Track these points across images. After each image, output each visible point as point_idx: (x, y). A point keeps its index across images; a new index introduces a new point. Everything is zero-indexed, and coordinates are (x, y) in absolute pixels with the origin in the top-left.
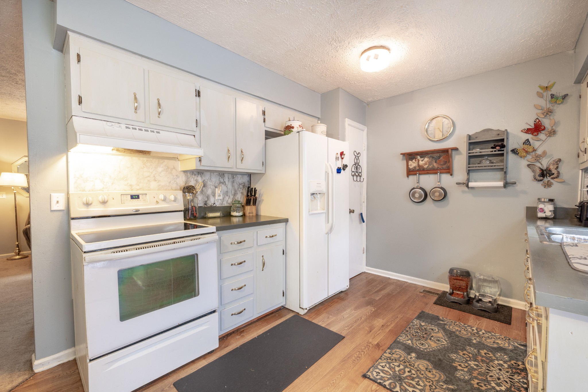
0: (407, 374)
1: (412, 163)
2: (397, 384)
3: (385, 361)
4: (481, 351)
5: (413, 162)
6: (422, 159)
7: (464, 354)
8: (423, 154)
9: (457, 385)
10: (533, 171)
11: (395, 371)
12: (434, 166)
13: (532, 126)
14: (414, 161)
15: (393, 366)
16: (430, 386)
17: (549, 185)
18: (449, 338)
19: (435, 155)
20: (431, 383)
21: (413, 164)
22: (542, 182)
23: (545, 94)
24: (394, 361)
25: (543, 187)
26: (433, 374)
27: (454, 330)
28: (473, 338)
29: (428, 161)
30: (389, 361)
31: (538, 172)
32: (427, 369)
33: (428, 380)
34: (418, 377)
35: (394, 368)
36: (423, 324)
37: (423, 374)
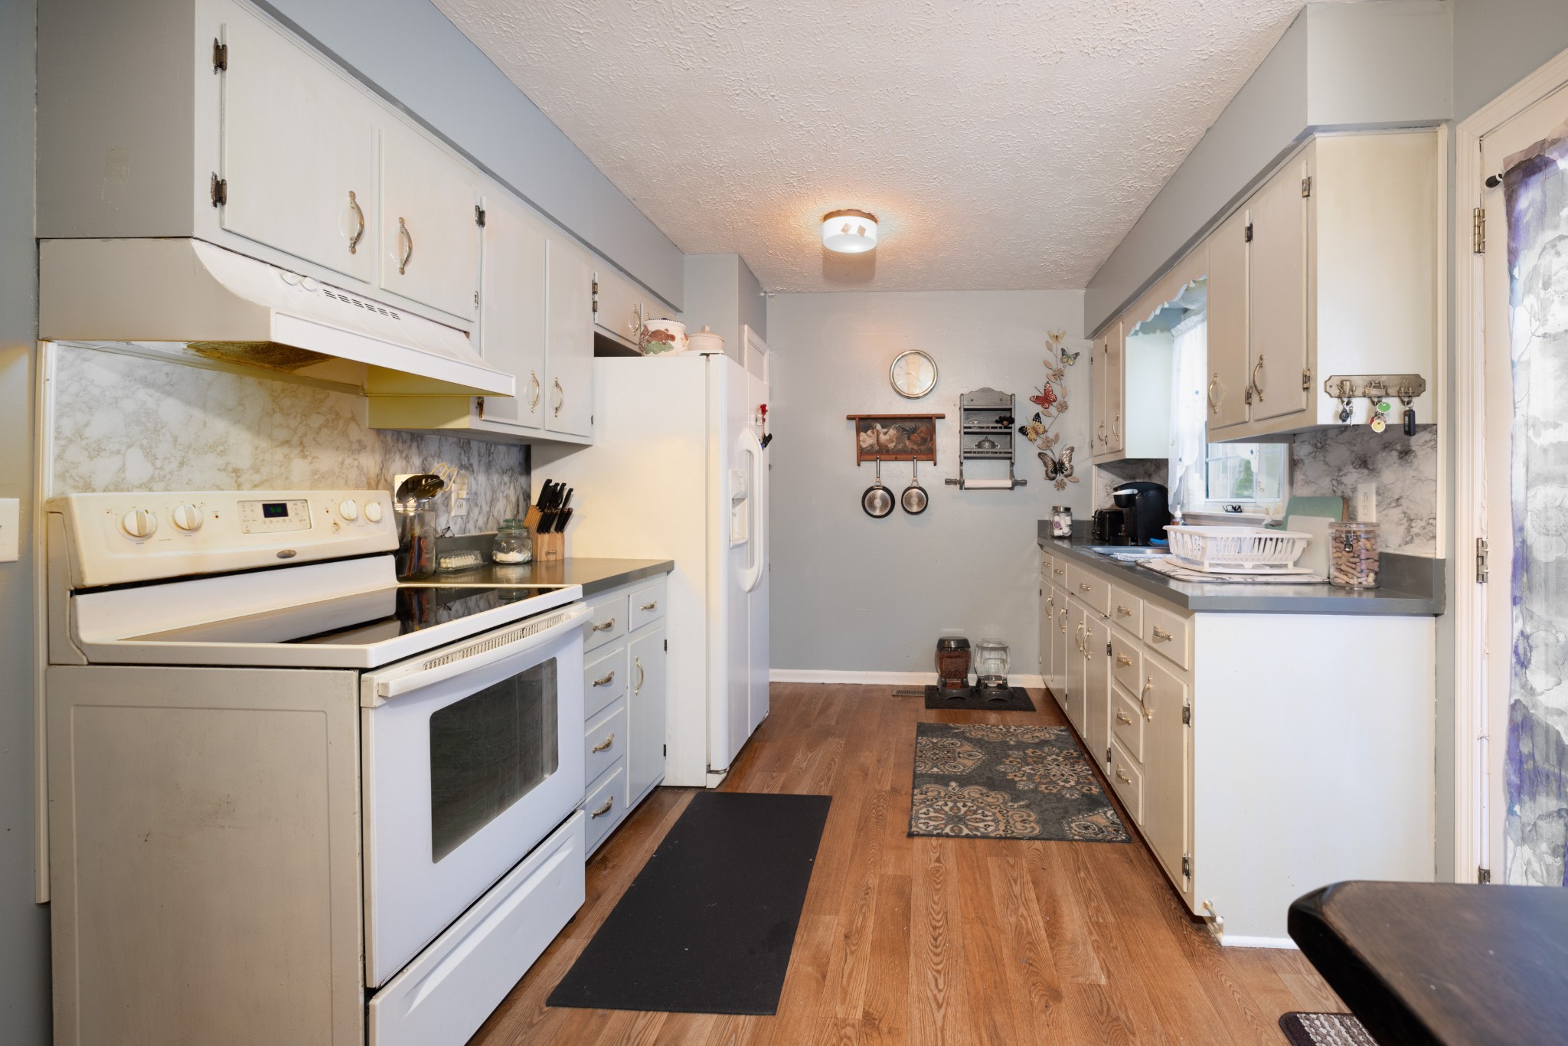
0: (963, 810)
1: (866, 437)
2: (961, 826)
3: (922, 806)
4: (1027, 752)
5: (868, 436)
6: (885, 430)
7: (1011, 762)
8: (887, 420)
9: (1027, 799)
10: (1045, 464)
11: (946, 812)
12: (905, 445)
13: (1041, 394)
14: (869, 432)
15: (939, 807)
16: (999, 812)
17: (1061, 486)
18: (981, 748)
19: (908, 425)
20: (998, 808)
21: (868, 439)
22: (1054, 482)
23: (1054, 346)
24: (934, 800)
25: (1056, 489)
26: (993, 798)
27: (979, 736)
28: (1008, 739)
29: (895, 434)
30: (928, 803)
31: (1051, 466)
32: (982, 794)
33: (993, 807)
34: (979, 808)
35: (942, 809)
36: (935, 740)
37: (982, 803)
